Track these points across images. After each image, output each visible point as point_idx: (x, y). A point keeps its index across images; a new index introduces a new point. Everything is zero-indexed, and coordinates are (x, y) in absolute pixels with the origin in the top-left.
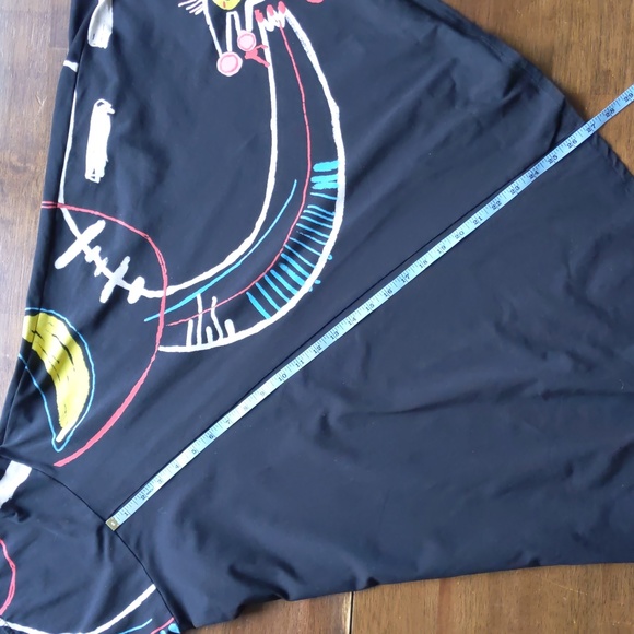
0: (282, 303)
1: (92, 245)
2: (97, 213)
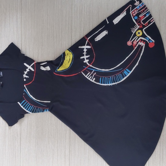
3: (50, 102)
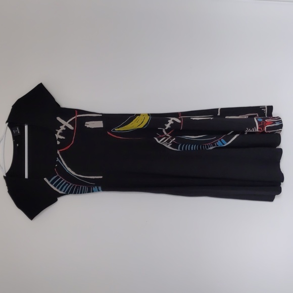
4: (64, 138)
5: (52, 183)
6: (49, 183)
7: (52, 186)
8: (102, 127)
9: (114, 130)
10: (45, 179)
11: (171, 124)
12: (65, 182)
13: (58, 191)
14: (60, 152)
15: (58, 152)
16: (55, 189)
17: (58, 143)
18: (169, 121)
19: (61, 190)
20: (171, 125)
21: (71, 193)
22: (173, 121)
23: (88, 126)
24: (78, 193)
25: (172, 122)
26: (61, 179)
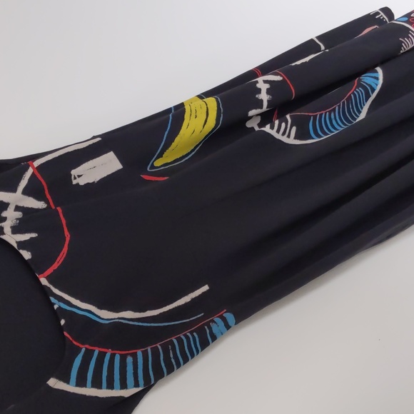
0: (96, 384)
1: (17, 208)
2: (48, 196)
3: (206, 288)
4: (34, 235)
5: (81, 382)
6: (71, 388)
7: (89, 391)
8: (120, 167)
9: (153, 167)
10: (53, 383)
11: (268, 90)
12: (117, 358)
13: (117, 393)
14: (48, 278)
15: (44, 281)
16: (104, 393)
17: (27, 255)
18: (258, 86)
19: (124, 386)
20: (268, 92)
21: (159, 375)
22: (265, 82)
23: (82, 182)
24: (179, 366)
25: (267, 86)
26: (102, 356)
